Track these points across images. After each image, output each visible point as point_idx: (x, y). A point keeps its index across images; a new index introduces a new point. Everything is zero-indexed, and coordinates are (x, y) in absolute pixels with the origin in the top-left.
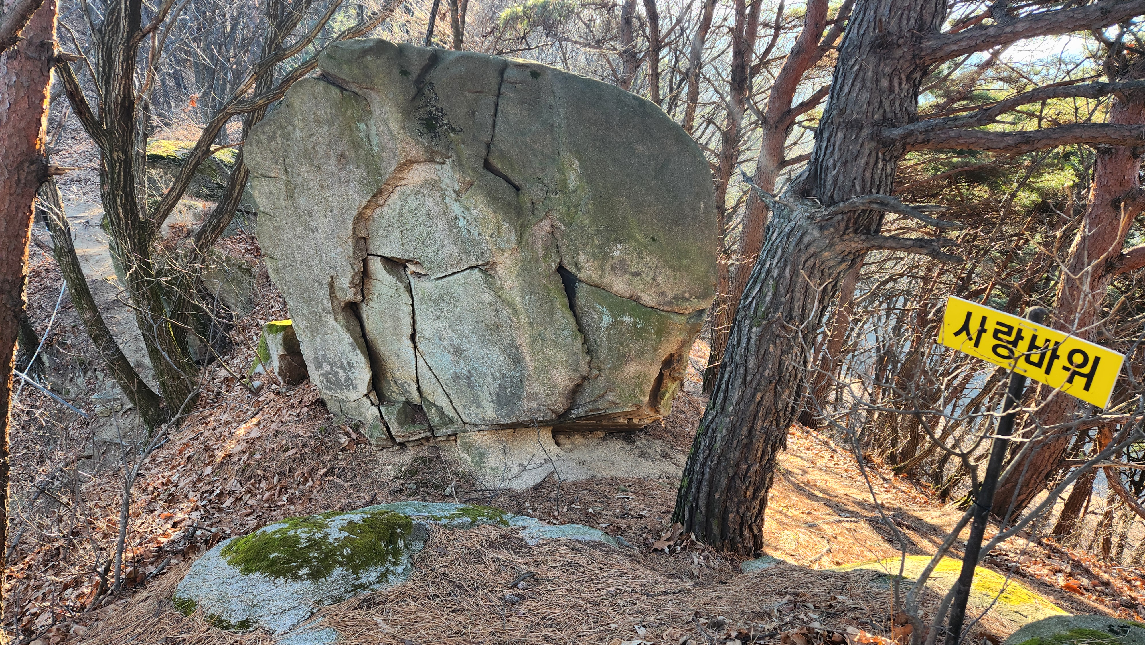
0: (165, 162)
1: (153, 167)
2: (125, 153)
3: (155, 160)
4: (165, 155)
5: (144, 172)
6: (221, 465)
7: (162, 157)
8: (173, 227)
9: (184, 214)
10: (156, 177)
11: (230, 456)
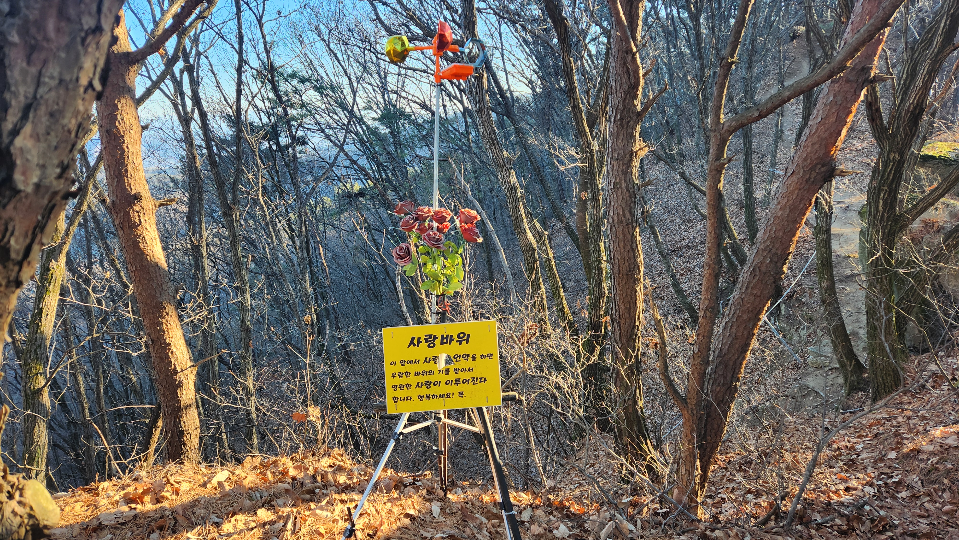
0: (936, 162)
1: (922, 167)
2: (902, 154)
3: (927, 159)
4: (937, 155)
5: (912, 170)
6: (907, 456)
7: (933, 157)
8: (924, 222)
9: (940, 212)
10: (923, 175)
11: (919, 451)
